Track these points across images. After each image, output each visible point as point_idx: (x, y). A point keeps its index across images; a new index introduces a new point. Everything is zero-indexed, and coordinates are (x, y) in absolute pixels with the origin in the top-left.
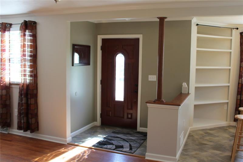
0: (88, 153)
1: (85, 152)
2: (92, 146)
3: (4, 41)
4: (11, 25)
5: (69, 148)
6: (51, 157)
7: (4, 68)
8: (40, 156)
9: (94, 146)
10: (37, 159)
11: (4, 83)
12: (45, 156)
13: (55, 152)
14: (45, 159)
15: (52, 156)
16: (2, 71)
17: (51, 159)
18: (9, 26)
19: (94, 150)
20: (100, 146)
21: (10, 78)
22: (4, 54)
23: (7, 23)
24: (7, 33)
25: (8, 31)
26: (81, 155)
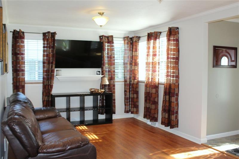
0: (217, 156)
1: (214, 154)
2: (226, 151)
3: (155, 47)
4: (160, 33)
5: (200, 148)
6: (178, 152)
7: (155, 70)
8: (169, 149)
9: (227, 151)
10: (165, 150)
11: (154, 83)
12: (174, 150)
13: (185, 148)
14: (172, 151)
15: (181, 151)
16: (153, 72)
17: (178, 153)
18: (159, 34)
19: (225, 155)
20: (235, 153)
21: (159, 79)
22: (155, 58)
23: (158, 32)
24: (158, 40)
25: (158, 38)
26: (209, 156)
